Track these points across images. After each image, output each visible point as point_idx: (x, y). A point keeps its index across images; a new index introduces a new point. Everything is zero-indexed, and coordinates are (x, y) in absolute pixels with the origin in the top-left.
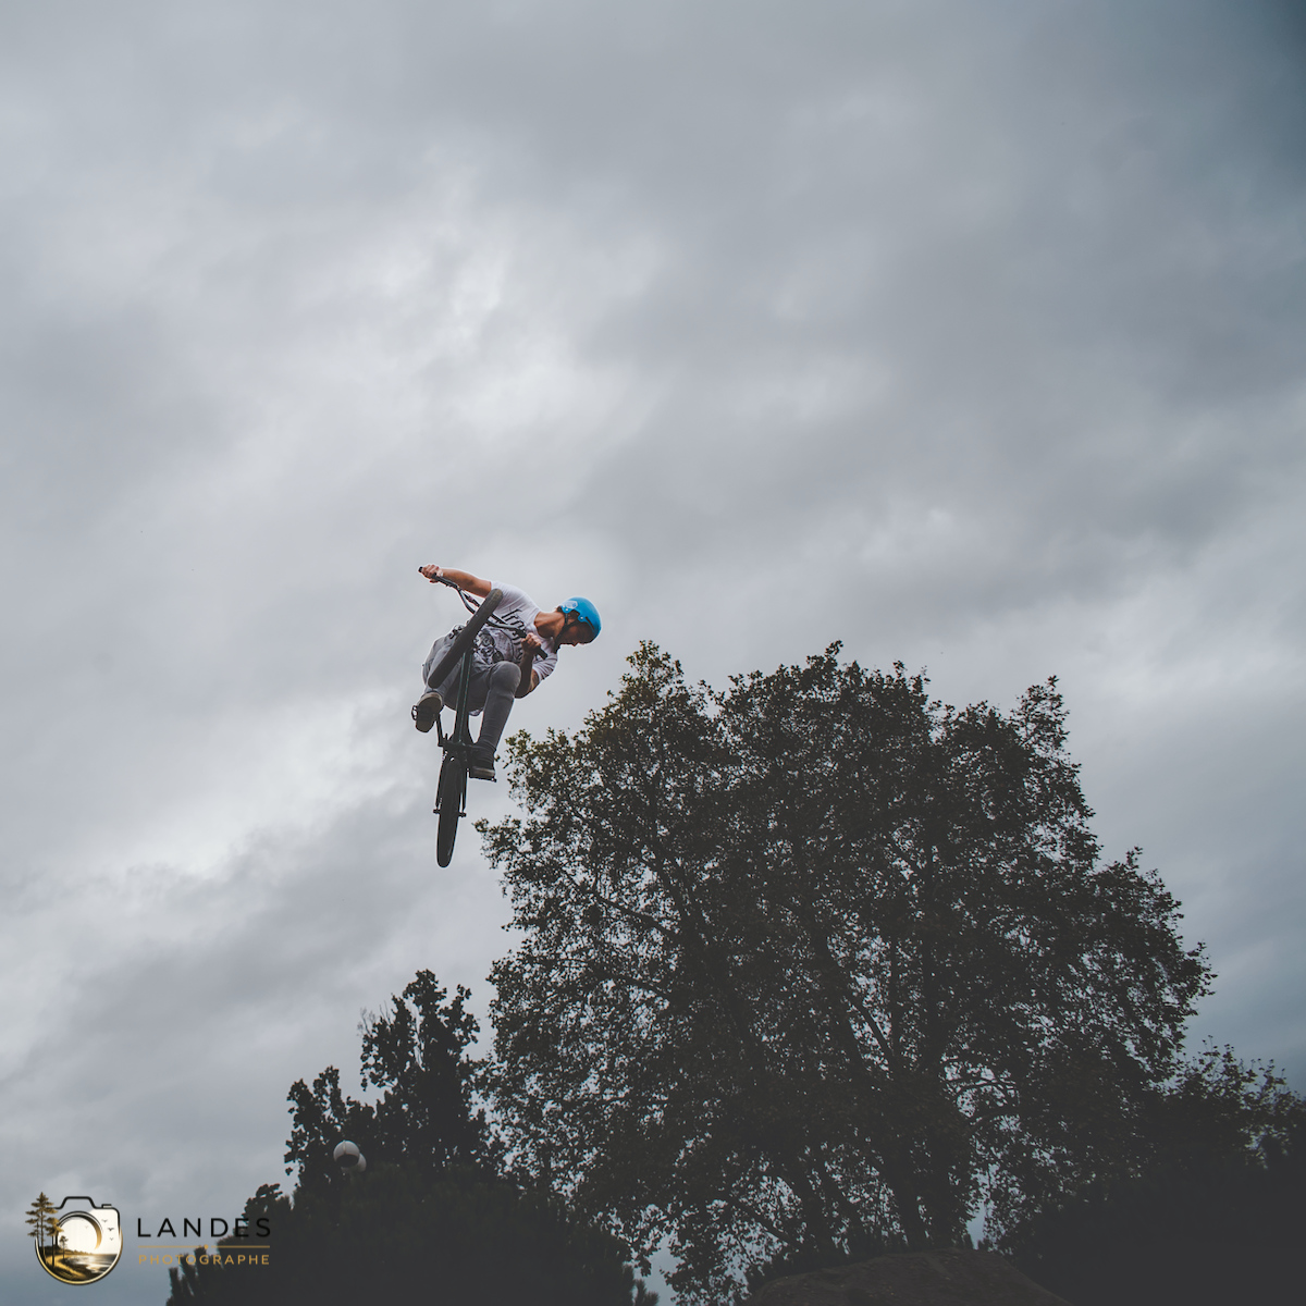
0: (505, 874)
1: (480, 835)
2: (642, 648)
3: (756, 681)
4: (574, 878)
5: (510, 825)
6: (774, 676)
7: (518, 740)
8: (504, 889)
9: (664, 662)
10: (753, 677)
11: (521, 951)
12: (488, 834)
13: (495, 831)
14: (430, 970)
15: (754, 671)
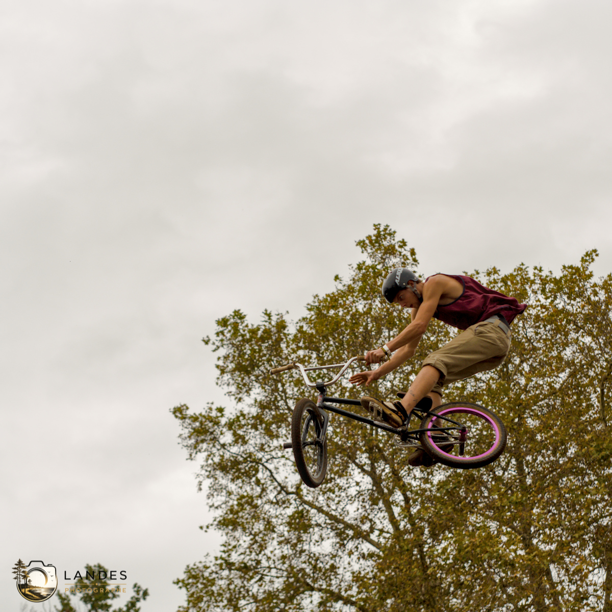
0: (202, 467)
1: (178, 421)
2: (375, 232)
3: (492, 277)
4: (276, 476)
5: (214, 414)
6: (511, 275)
7: (232, 320)
8: (200, 484)
9: (399, 249)
10: (489, 274)
11: (219, 555)
12: (188, 421)
13: (195, 419)
14: (102, 564)
15: (490, 267)
